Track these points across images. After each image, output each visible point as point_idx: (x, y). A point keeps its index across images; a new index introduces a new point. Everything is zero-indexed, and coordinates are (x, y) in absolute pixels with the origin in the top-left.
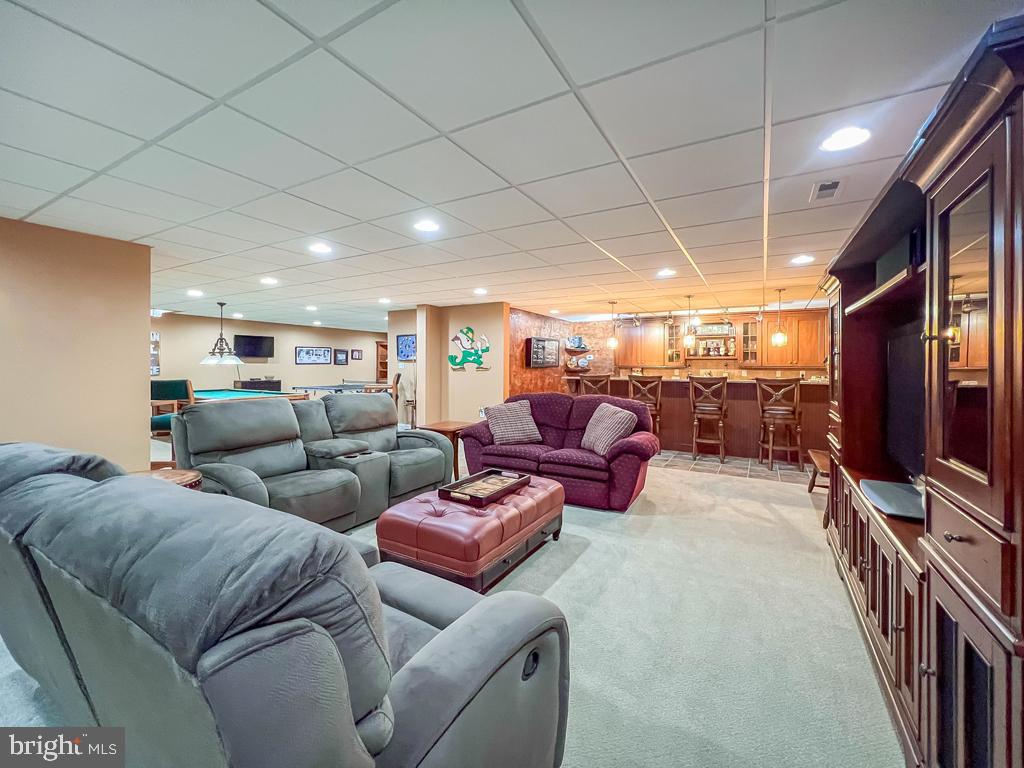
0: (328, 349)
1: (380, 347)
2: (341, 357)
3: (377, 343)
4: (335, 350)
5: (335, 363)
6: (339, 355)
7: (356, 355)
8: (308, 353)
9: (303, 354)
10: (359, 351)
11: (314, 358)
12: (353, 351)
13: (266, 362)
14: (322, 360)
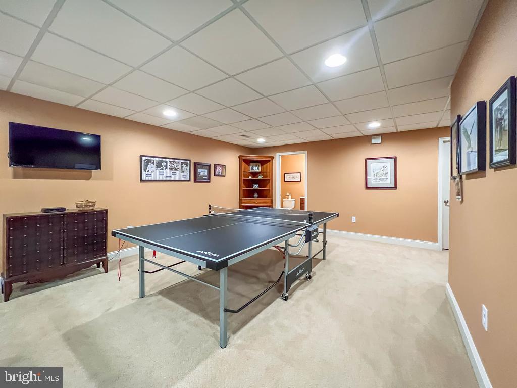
0: (186, 162)
1: (243, 163)
2: (203, 172)
3: (240, 157)
4: (196, 164)
5: (195, 181)
6: (200, 170)
7: (218, 170)
8: (159, 165)
9: (152, 167)
10: (223, 166)
11: (167, 174)
12: (215, 166)
13: (88, 178)
14: (178, 176)
